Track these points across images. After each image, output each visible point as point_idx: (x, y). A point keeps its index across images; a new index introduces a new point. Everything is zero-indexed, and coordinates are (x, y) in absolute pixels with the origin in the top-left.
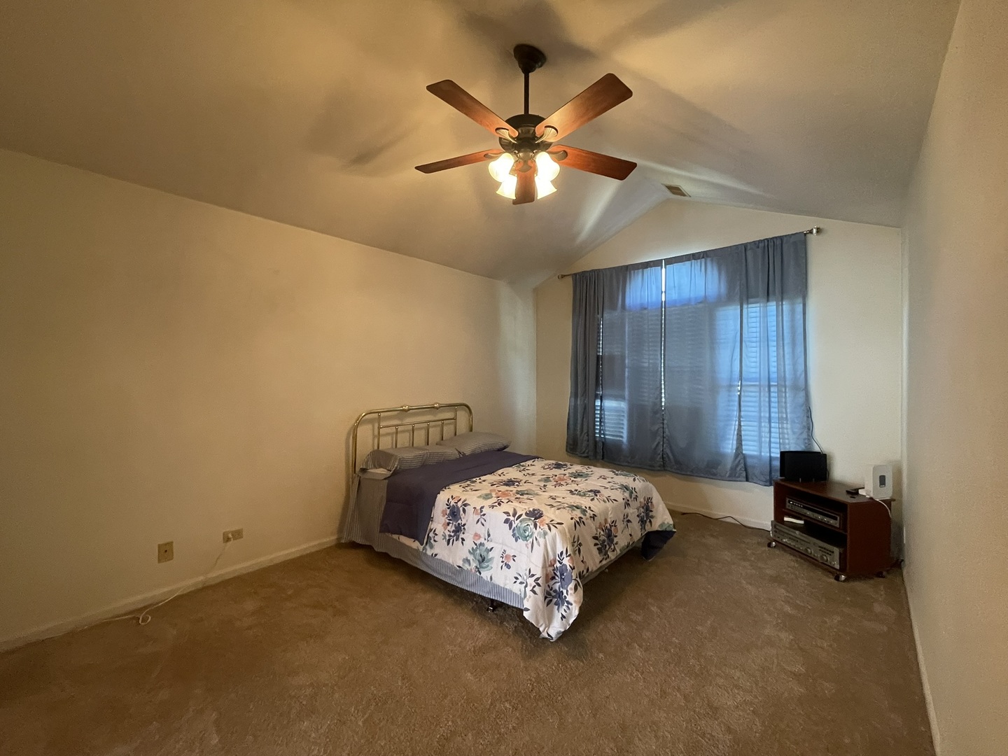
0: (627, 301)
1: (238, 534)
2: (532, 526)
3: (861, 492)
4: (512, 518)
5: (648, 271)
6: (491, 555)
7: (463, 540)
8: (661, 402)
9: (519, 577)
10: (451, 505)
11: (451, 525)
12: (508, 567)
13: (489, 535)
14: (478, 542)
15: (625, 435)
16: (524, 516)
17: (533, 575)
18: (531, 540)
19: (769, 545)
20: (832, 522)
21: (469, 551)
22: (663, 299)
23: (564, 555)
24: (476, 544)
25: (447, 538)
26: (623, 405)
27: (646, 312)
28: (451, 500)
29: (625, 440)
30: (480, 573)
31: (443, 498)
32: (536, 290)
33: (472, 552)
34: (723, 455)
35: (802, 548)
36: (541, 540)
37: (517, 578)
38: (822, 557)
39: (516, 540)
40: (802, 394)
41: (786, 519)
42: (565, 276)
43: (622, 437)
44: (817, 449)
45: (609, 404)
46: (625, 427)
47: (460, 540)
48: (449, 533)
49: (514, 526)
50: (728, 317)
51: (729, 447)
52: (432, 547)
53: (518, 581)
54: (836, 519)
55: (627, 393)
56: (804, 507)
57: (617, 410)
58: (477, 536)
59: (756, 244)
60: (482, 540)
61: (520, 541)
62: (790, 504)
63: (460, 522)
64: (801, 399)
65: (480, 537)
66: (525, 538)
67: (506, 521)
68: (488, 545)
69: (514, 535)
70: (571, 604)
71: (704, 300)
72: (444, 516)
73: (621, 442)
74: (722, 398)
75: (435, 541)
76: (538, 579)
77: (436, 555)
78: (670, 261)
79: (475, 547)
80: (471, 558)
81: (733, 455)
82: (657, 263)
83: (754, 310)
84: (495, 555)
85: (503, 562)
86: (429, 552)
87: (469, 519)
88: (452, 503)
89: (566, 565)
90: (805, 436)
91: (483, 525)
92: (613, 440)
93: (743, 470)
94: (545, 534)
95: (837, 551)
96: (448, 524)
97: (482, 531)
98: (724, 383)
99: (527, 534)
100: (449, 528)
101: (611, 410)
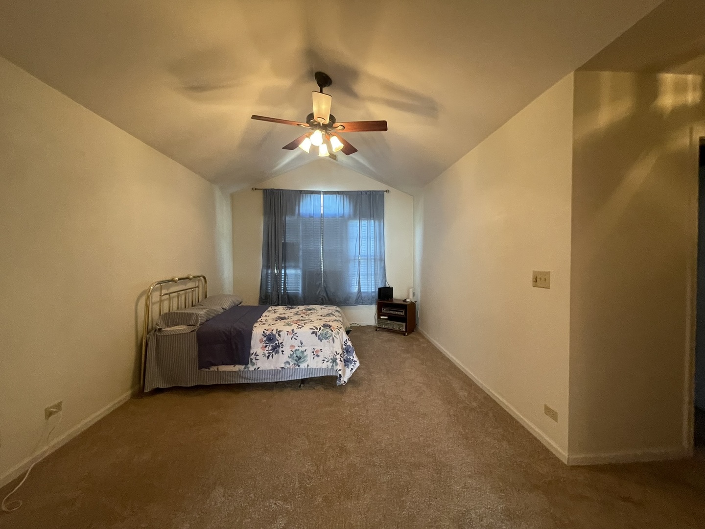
0: (301, 211)
1: (59, 406)
2: (330, 331)
3: (407, 300)
4: (316, 330)
5: (313, 196)
6: (306, 353)
7: (283, 351)
8: (321, 269)
9: (325, 359)
10: (267, 334)
11: (268, 347)
12: (318, 356)
13: (302, 344)
14: (294, 350)
15: (300, 289)
16: (322, 328)
17: (339, 353)
18: (332, 338)
19: (376, 330)
20: (401, 313)
21: (289, 357)
22: (322, 213)
23: (348, 341)
24: (293, 351)
25: (267, 355)
26: (299, 272)
27: (312, 218)
28: (265, 331)
29: (300, 292)
30: (299, 366)
31: (258, 331)
32: (232, 196)
33: (291, 356)
34: (352, 293)
35: (391, 328)
36: (337, 336)
37: (324, 360)
38: (399, 328)
39: (321, 341)
40: (383, 262)
41: (382, 317)
42: (256, 189)
43: (298, 290)
44: (387, 286)
45: (290, 272)
46: (300, 284)
47: (281, 352)
48: (268, 352)
49: (318, 334)
50: (354, 226)
51: (355, 289)
52: (253, 364)
53: (325, 362)
54: (402, 312)
55: (301, 265)
56: (390, 310)
57: (296, 275)
58: (292, 346)
59: (366, 192)
60: (297, 348)
61: (324, 341)
62: (384, 311)
63: (277, 342)
64: (383, 265)
65: (294, 347)
66: (327, 338)
67: (313, 333)
68: (303, 349)
69: (319, 339)
70: (356, 361)
71: (343, 216)
72: (261, 343)
73: (298, 293)
74: (351, 265)
75: (257, 360)
76: (341, 355)
77: (258, 368)
78: (325, 193)
79: (292, 353)
80: (289, 360)
81: (357, 293)
82: (319, 193)
83: (364, 223)
84: (309, 353)
85: (314, 355)
86: (251, 368)
87: (285, 339)
88: (268, 333)
89: (349, 345)
90: (384, 281)
91: (296, 339)
92: (294, 293)
93: (360, 300)
94: (338, 333)
95: (404, 324)
96: (266, 347)
97: (296, 343)
98: (353, 258)
99: (328, 336)
100: (267, 349)
101: (291, 275)
